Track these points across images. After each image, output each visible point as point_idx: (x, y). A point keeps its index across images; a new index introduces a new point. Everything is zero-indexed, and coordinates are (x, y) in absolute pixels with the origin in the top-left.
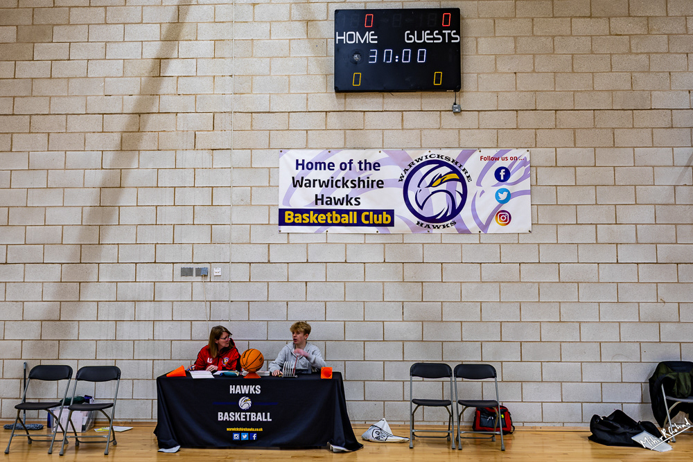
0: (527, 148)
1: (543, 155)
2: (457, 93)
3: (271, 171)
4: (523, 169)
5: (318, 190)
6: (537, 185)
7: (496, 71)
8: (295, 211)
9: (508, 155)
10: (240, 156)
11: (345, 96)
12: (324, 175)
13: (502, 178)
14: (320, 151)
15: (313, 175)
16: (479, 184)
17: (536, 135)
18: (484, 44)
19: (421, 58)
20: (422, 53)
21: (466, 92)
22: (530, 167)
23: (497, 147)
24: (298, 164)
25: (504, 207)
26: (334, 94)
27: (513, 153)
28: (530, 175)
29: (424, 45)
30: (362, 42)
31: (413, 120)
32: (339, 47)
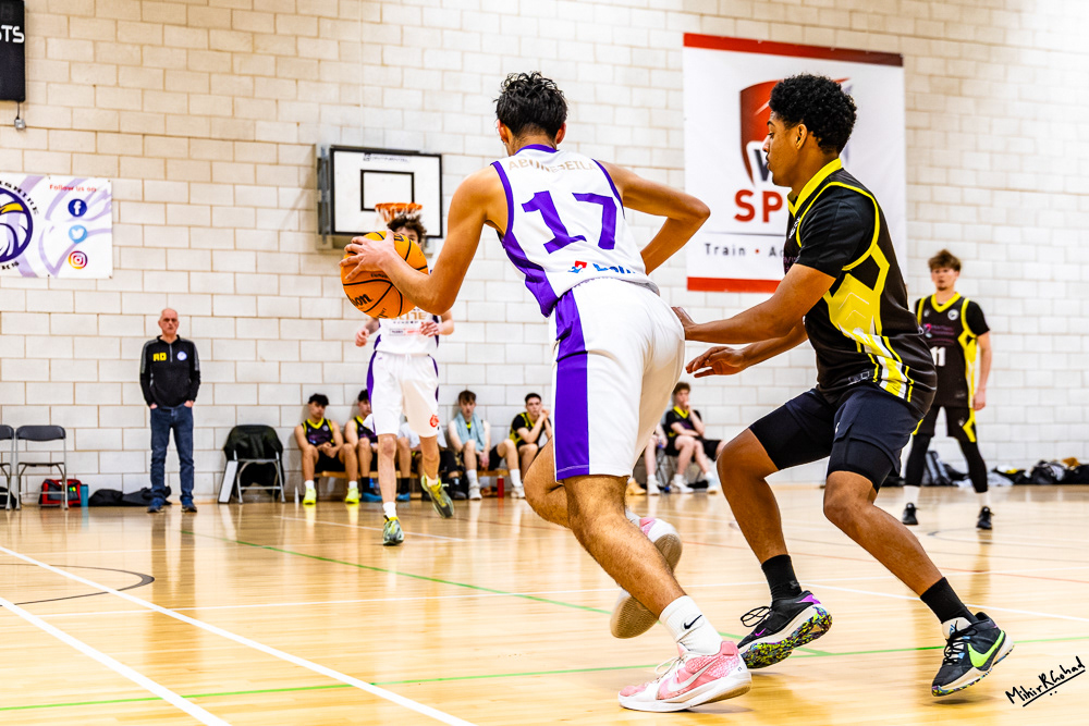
0: (109, 177)
1: (128, 187)
2: (21, 105)
4: (103, 202)
6: (119, 222)
7: (70, 81)
9: (85, 185)
13: (77, 212)
16: (48, 218)
17: (119, 163)
18: (55, 46)
21: (33, 104)
22: (113, 200)
23: (71, 174)
25: (78, 247)
28: (112, 210)
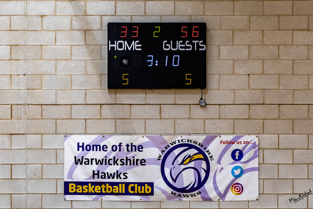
0: (257, 134)
1: (268, 139)
2: (203, 91)
3: (58, 152)
4: (253, 150)
5: (94, 167)
6: (263, 163)
7: (234, 73)
8: (77, 183)
9: (242, 140)
10: (33, 140)
11: (116, 92)
12: (99, 155)
13: (237, 158)
14: (96, 136)
15: (91, 155)
16: (219, 162)
17: (263, 124)
18: (225, 51)
19: (176, 63)
20: (176, 58)
21: (211, 89)
22: (259, 149)
23: (233, 133)
24: (79, 147)
25: (239, 181)
26: (107, 90)
27: (246, 138)
28: (259, 155)
29: (178, 52)
30: (130, 49)
31: (168, 111)
32: (111, 53)
